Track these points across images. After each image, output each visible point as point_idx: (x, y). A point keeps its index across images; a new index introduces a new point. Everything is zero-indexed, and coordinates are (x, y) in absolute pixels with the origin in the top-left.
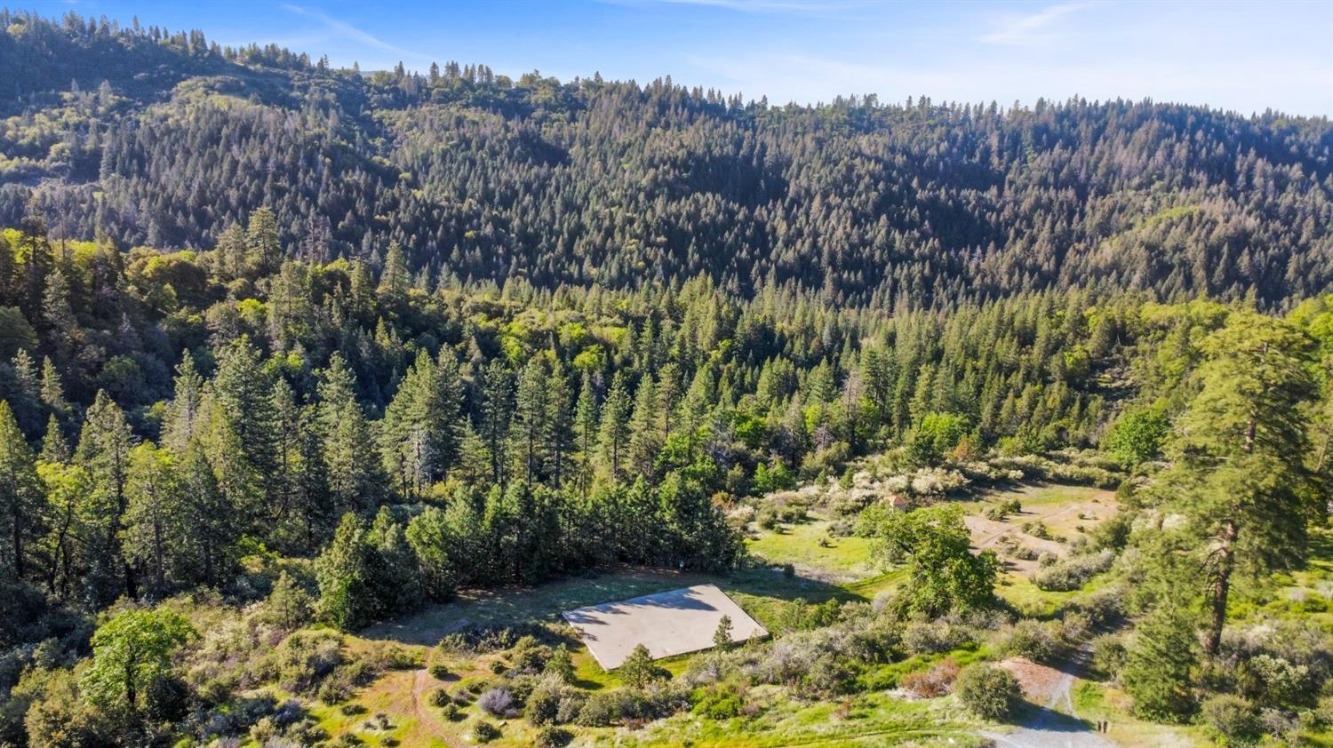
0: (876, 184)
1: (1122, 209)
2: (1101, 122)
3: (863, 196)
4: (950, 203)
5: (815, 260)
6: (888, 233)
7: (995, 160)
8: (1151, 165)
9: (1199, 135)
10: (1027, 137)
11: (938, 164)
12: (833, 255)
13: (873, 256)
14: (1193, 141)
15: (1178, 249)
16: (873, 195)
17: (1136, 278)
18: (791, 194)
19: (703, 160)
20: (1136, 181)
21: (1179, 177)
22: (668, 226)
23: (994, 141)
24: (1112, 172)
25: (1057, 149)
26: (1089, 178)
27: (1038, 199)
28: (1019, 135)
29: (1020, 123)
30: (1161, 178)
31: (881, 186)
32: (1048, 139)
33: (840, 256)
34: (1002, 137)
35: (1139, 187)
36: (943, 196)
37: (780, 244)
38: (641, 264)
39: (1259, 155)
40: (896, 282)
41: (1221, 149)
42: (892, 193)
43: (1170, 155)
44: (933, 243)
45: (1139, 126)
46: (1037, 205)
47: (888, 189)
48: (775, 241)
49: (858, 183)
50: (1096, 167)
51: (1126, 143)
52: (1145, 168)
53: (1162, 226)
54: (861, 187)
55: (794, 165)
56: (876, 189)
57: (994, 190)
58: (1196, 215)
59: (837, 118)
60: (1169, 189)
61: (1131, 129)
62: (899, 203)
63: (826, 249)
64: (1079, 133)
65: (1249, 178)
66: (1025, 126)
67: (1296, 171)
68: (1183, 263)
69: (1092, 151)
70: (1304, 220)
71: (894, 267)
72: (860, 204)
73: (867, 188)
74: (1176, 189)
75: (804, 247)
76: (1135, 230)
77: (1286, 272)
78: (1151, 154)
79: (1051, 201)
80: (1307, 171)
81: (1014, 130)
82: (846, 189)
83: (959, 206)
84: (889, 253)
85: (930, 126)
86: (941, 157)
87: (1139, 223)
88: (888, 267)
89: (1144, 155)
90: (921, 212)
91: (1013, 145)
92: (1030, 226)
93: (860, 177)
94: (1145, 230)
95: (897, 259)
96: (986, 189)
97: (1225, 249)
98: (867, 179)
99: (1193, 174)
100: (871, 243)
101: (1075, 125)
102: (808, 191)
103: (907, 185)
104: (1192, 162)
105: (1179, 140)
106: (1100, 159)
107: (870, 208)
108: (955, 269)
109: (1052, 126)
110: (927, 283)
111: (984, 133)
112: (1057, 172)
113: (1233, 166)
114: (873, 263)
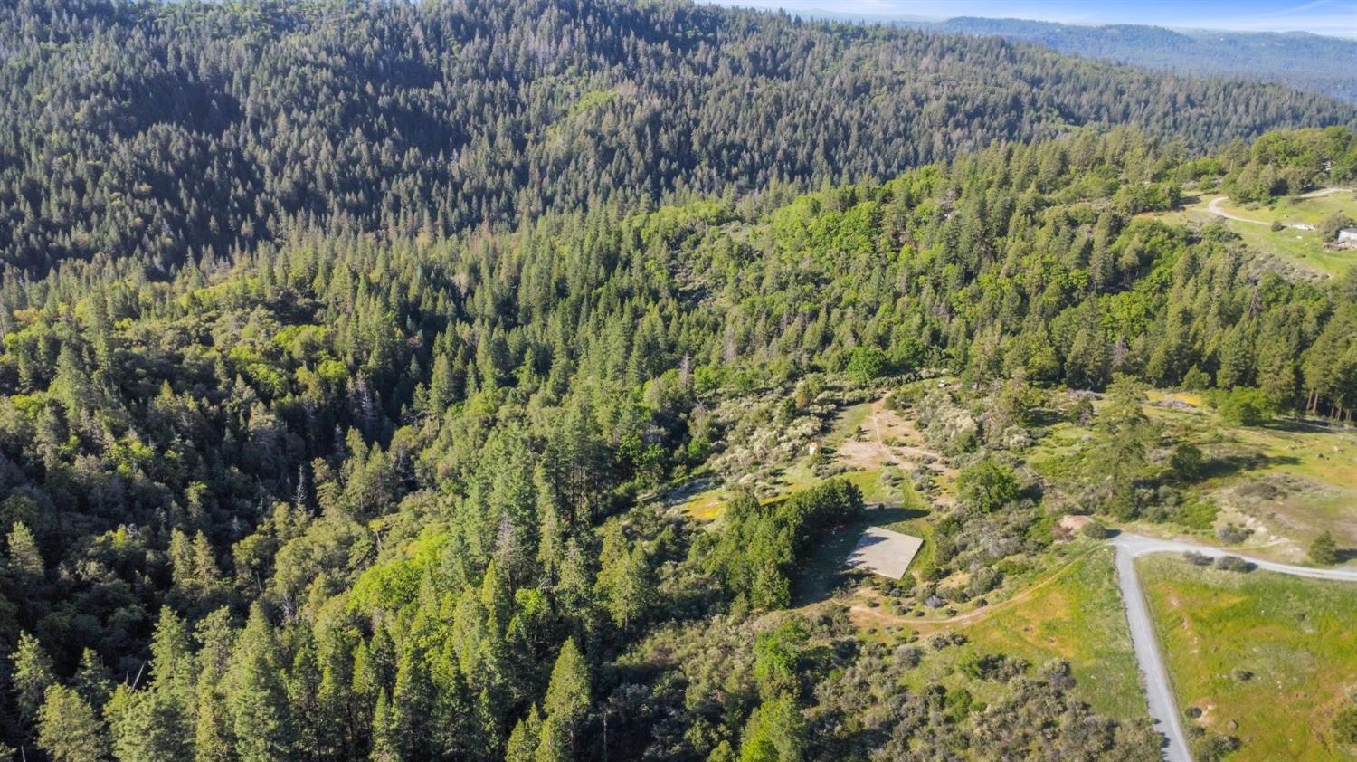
0: (336, 94)
1: (551, 96)
2: (508, 9)
3: (327, 108)
4: (409, 107)
5: (311, 186)
6: (370, 148)
7: (426, 54)
8: (561, 51)
9: (590, 19)
10: (447, 28)
11: (377, 63)
12: (327, 177)
13: (364, 173)
14: (587, 26)
15: (614, 133)
16: (337, 106)
17: (591, 165)
18: (249, 112)
19: (138, 84)
20: (552, 67)
21: (586, 62)
22: (143, 170)
23: (418, 32)
24: (531, 59)
25: (477, 39)
26: (512, 66)
27: (481, 93)
28: (438, 26)
29: (437, 14)
30: (571, 63)
31: (342, 95)
32: (466, 28)
33: (335, 178)
34: (424, 28)
35: (556, 73)
36: (401, 101)
37: (268, 172)
38: (138, 220)
39: (638, 36)
40: (397, 198)
41: (609, 32)
42: (354, 102)
43: (572, 41)
44: (413, 152)
45: (541, 12)
46: (482, 101)
47: (349, 98)
48: (262, 171)
49: (317, 94)
50: (516, 55)
51: (534, 29)
52: (556, 54)
53: (594, 113)
54: (322, 98)
55: (236, 78)
56: (338, 100)
57: (438, 86)
58: (616, 100)
59: (253, 16)
60: (580, 73)
61: (536, 17)
62: (364, 112)
63: (318, 172)
64: (492, 21)
65: (636, 58)
66: (443, 17)
67: (665, 48)
68: (620, 145)
69: (508, 41)
70: (684, 92)
71: (389, 183)
72: (325, 117)
73: (328, 99)
74: (586, 72)
75: (292, 173)
76: (571, 116)
77: (691, 144)
78: (559, 42)
79: (492, 94)
80: (673, 47)
81: (433, 21)
82: (306, 101)
83: (417, 108)
84: (379, 167)
85: (352, 20)
86: (378, 55)
87: (572, 109)
88: (384, 183)
89: (554, 42)
90: (387, 118)
91: (435, 34)
92: (483, 121)
93: (317, 89)
94: (580, 117)
95: (391, 173)
96: (431, 86)
97: (647, 130)
98: (325, 89)
99: (595, 57)
100: (358, 160)
101: (485, 13)
102: (267, 107)
103: (363, 92)
104: (591, 46)
105: (577, 26)
106: (517, 47)
107: (337, 120)
108: (443, 176)
109: (466, 15)
110: (426, 193)
111: (407, 25)
112: (484, 61)
113: (621, 48)
114: (368, 180)
